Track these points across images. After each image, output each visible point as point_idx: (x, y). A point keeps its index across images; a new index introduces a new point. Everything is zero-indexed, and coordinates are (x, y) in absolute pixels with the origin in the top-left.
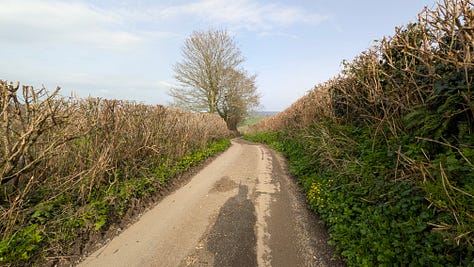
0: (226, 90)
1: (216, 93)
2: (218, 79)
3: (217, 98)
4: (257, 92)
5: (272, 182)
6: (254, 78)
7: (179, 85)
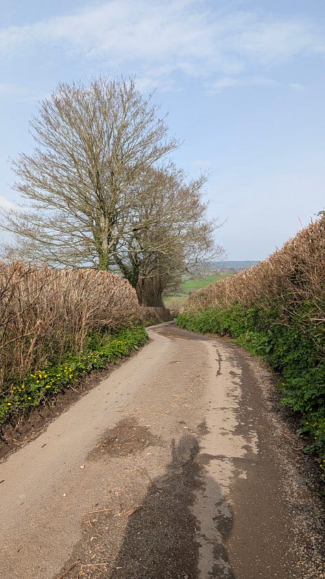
0: (135, 215)
1: (113, 223)
2: (115, 190)
3: (115, 232)
4: (208, 217)
5: (239, 430)
6: (198, 184)
7: (27, 206)
